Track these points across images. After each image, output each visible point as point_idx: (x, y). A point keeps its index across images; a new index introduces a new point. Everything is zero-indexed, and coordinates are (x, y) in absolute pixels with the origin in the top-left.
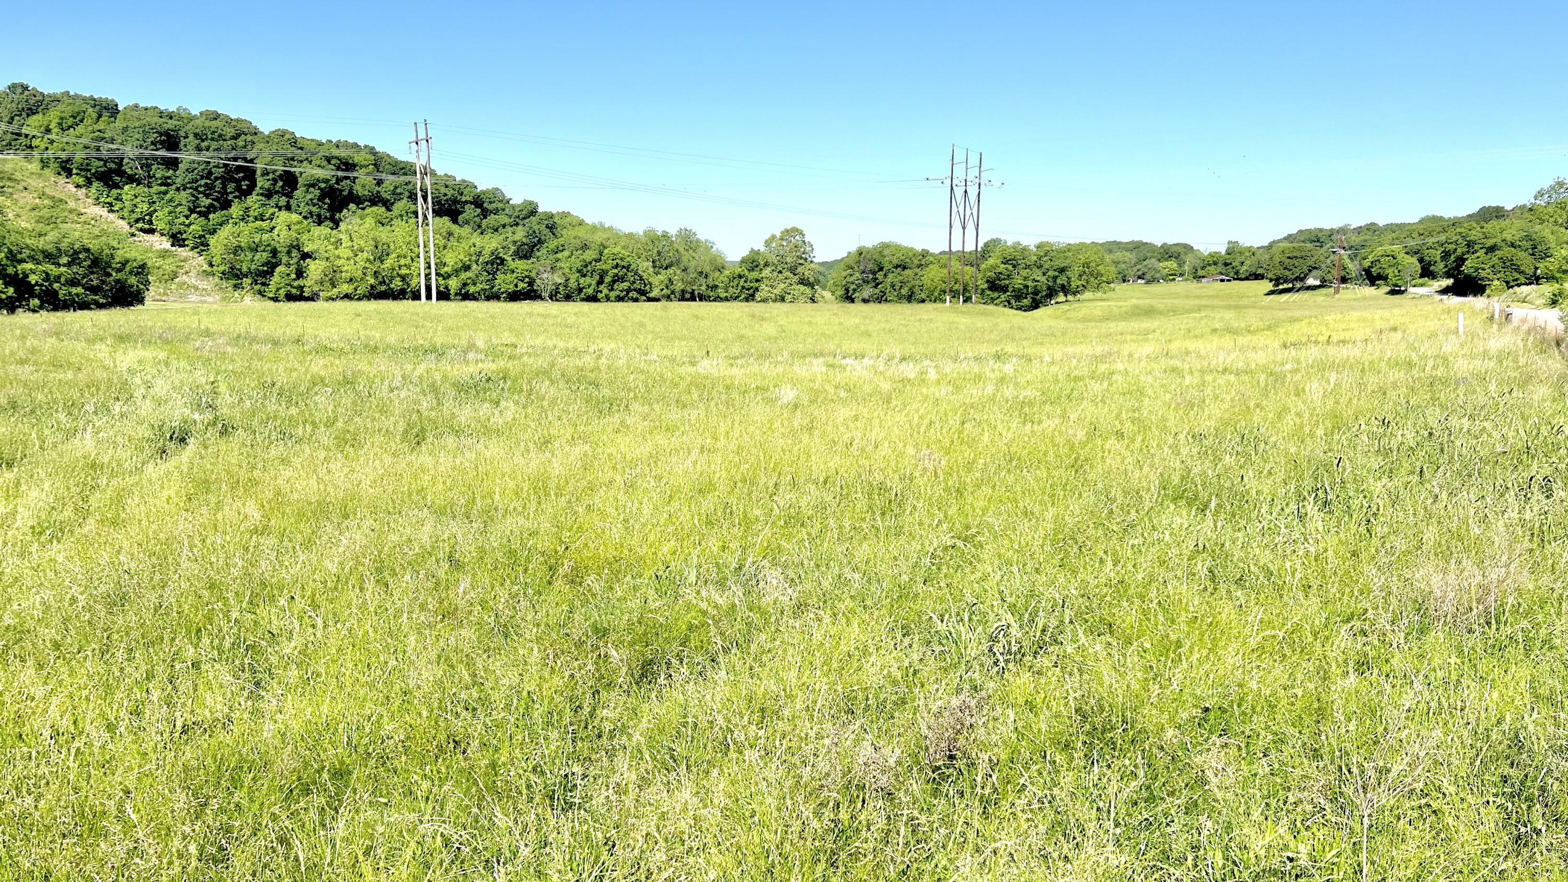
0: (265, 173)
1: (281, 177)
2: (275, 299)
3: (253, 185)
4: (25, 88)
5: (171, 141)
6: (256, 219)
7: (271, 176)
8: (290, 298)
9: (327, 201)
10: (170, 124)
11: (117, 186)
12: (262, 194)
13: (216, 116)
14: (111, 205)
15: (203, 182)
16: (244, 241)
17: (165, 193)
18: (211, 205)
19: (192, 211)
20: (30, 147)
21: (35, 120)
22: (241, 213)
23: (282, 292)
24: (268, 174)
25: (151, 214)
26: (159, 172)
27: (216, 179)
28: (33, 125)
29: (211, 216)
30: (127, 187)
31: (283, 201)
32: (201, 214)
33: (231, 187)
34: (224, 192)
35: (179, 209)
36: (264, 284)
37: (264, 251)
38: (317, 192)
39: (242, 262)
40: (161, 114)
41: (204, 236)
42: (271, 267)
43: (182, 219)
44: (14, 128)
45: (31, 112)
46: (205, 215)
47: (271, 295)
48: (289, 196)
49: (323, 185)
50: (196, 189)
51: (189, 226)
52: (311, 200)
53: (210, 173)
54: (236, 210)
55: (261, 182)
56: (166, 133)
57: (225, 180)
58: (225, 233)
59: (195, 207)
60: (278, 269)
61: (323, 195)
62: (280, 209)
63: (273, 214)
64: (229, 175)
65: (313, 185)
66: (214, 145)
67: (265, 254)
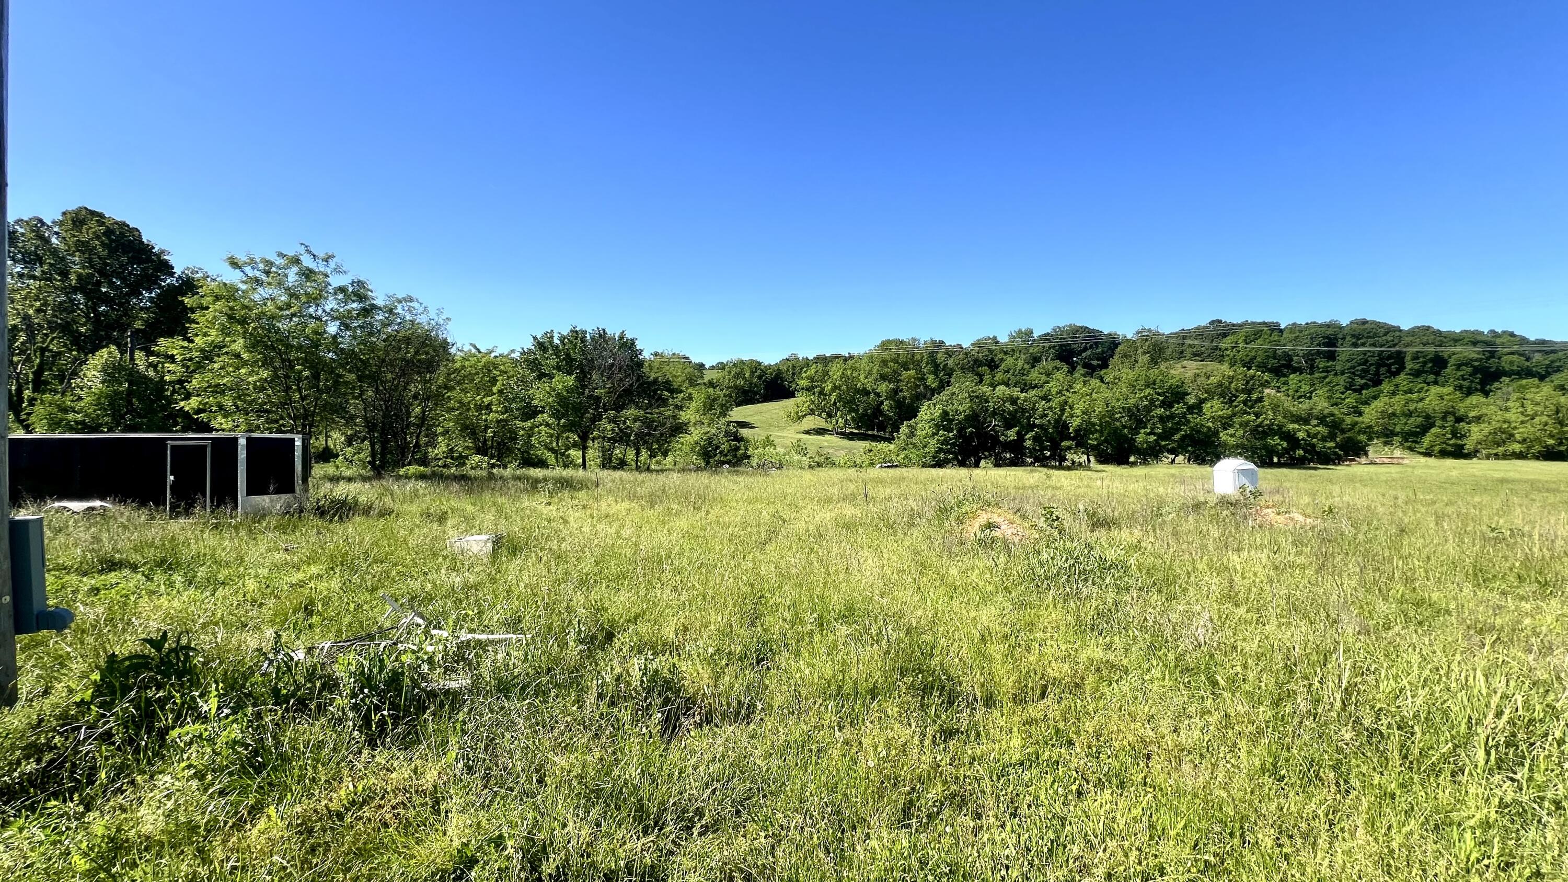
0: (1415, 357)
1: (1431, 360)
2: (1428, 454)
3: (1402, 368)
4: (1220, 322)
5: (1331, 341)
6: (1406, 392)
7: (1421, 360)
8: (1444, 454)
9: (1479, 376)
10: (1330, 331)
11: (1285, 376)
12: (1410, 374)
13: (1364, 322)
14: (1279, 388)
15: (1360, 368)
16: (1398, 409)
17: (1325, 378)
18: (1366, 384)
19: (1347, 389)
20: (1223, 356)
21: (1229, 339)
22: (1392, 388)
23: (1437, 448)
24: (1418, 358)
25: (1311, 393)
26: (1322, 363)
27: (1371, 365)
28: (1225, 343)
29: (1364, 392)
30: (1291, 376)
31: (1431, 378)
32: (1355, 391)
33: (1383, 370)
34: (1377, 374)
35: (1336, 388)
36: (1415, 442)
37: (1418, 416)
38: (1470, 369)
39: (1395, 425)
40: (1321, 326)
41: (1357, 407)
42: (1425, 429)
43: (1339, 395)
44: (1214, 344)
45: (1225, 335)
46: (1359, 391)
47: (1421, 450)
48: (1437, 374)
49: (1477, 364)
50: (1353, 373)
51: (1344, 399)
52: (1462, 376)
53: (1367, 361)
54: (1386, 387)
55: (1409, 365)
56: (1327, 337)
57: (1378, 365)
58: (1378, 404)
59: (1351, 386)
60: (1433, 430)
61: (1476, 370)
62: (1428, 384)
63: (1422, 388)
64: (1382, 360)
65: (1466, 364)
66: (1371, 341)
67: (1420, 419)
